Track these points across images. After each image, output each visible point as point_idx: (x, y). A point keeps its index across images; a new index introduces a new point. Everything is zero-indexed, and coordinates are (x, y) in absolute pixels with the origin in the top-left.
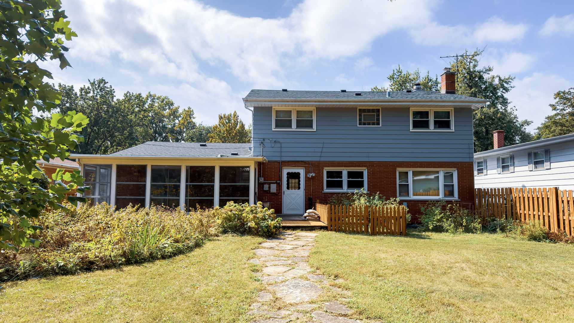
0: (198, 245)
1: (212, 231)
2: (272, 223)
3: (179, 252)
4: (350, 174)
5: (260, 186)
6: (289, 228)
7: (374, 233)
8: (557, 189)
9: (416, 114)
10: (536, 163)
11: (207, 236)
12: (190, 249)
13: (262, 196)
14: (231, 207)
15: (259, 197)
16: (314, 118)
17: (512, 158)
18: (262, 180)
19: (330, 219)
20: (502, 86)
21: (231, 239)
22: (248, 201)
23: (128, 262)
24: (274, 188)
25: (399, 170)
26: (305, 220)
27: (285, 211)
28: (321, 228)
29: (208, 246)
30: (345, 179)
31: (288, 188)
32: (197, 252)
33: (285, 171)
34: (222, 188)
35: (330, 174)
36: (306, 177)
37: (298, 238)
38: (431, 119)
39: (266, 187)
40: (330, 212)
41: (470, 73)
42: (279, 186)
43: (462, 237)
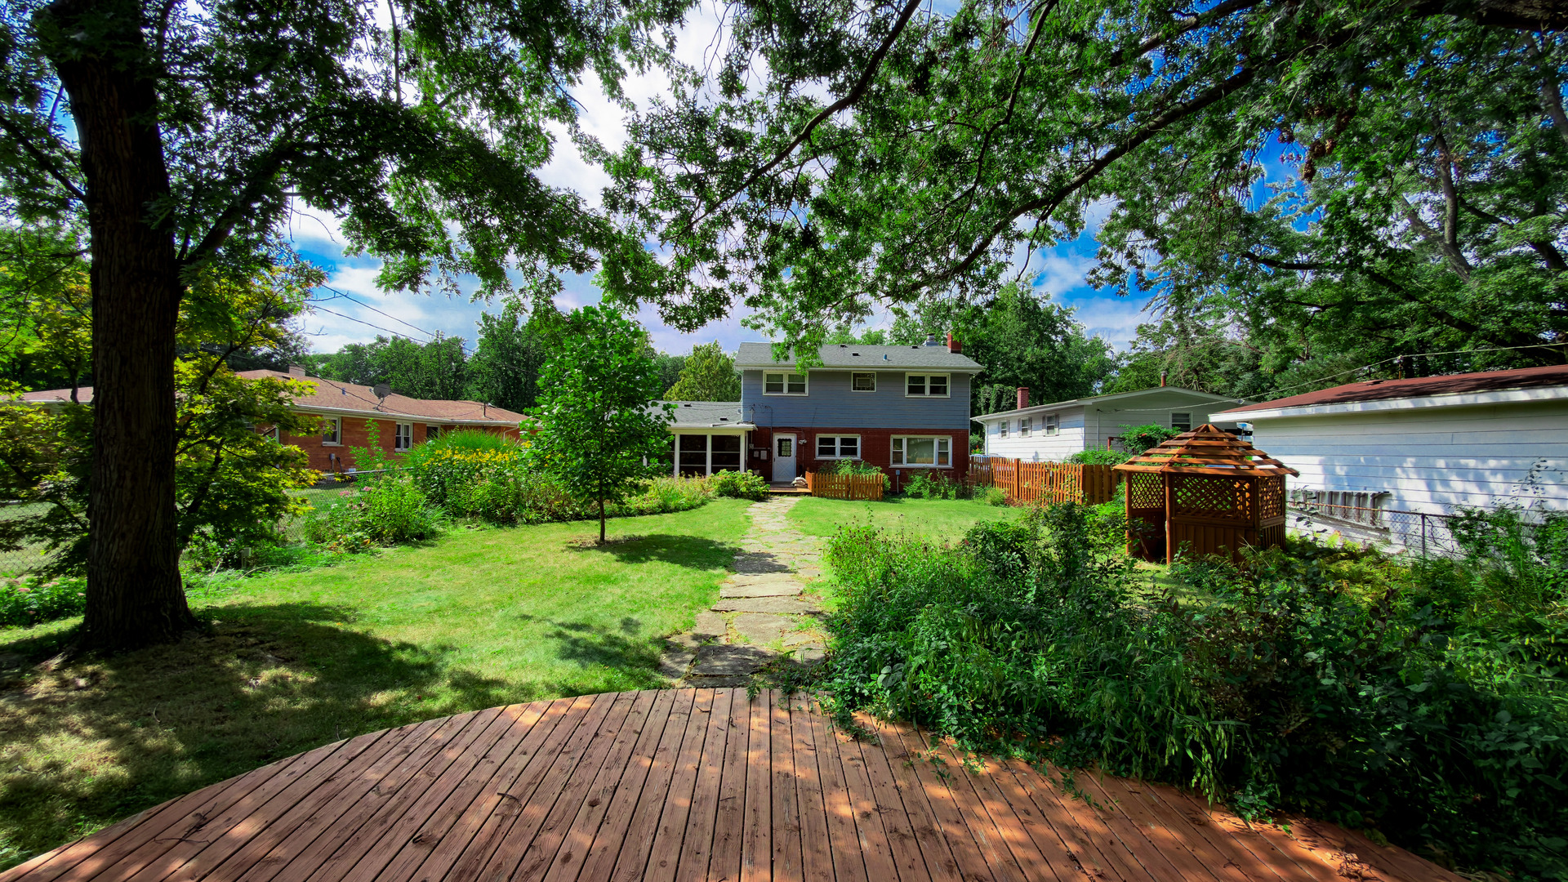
0: (703, 504)
1: (711, 494)
2: (761, 489)
3: (692, 507)
4: (843, 441)
5: (750, 453)
6: (776, 494)
7: (853, 499)
8: (1018, 460)
9: (911, 379)
10: (1049, 428)
11: (710, 499)
12: (699, 506)
13: (752, 464)
14: (724, 475)
15: (749, 466)
16: (807, 382)
17: (1030, 420)
18: (752, 446)
19: (814, 487)
20: (1062, 319)
21: (727, 502)
22: (738, 469)
23: (663, 512)
24: (764, 456)
25: (893, 437)
26: (794, 487)
27: (776, 479)
28: (806, 494)
29: (710, 504)
30: (838, 446)
31: (780, 455)
32: (703, 508)
33: (777, 437)
34: (713, 456)
35: (822, 441)
36: (798, 444)
37: (783, 502)
38: (928, 385)
39: (756, 454)
40: (814, 479)
41: (1023, 301)
42: (770, 454)
43: (939, 503)
